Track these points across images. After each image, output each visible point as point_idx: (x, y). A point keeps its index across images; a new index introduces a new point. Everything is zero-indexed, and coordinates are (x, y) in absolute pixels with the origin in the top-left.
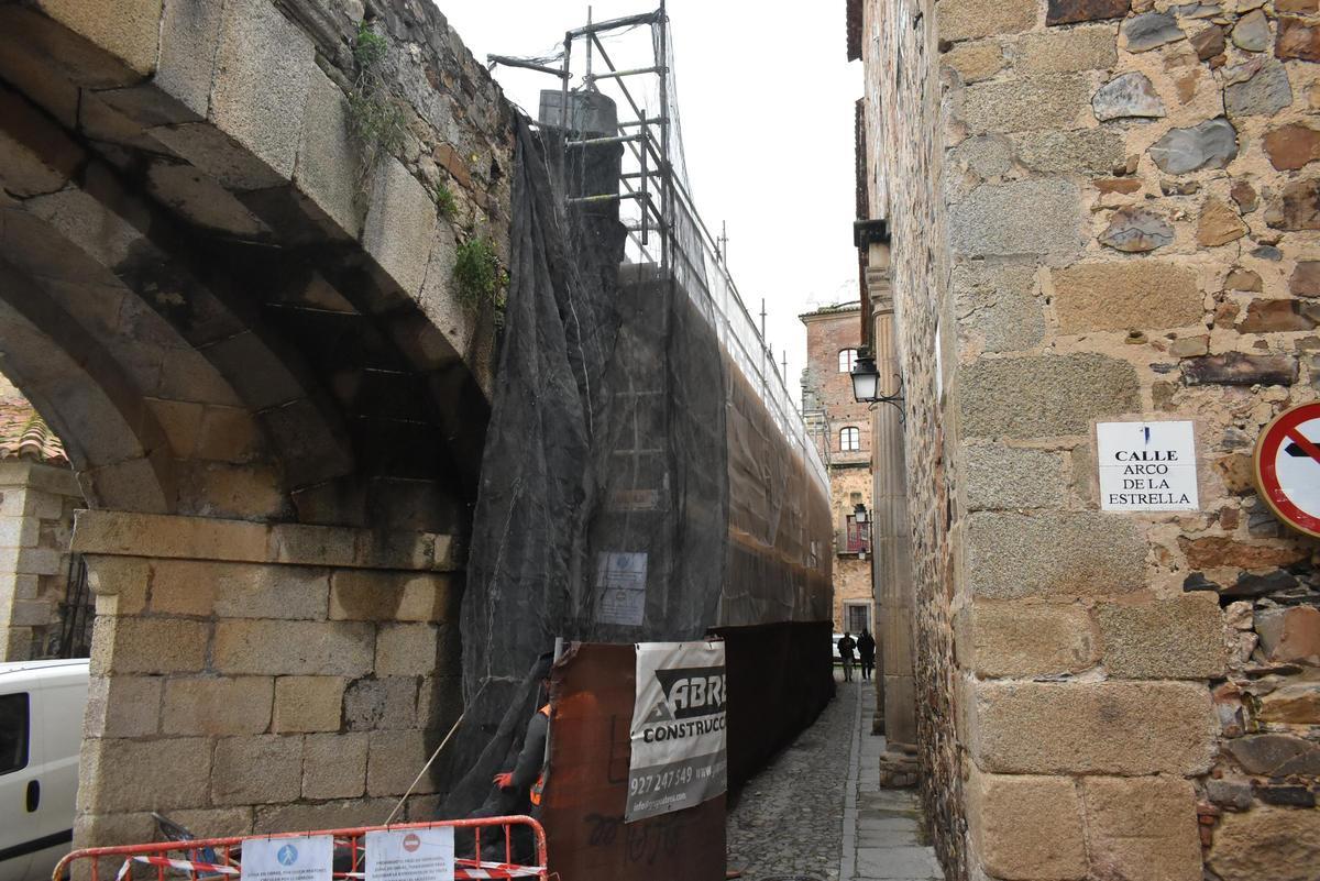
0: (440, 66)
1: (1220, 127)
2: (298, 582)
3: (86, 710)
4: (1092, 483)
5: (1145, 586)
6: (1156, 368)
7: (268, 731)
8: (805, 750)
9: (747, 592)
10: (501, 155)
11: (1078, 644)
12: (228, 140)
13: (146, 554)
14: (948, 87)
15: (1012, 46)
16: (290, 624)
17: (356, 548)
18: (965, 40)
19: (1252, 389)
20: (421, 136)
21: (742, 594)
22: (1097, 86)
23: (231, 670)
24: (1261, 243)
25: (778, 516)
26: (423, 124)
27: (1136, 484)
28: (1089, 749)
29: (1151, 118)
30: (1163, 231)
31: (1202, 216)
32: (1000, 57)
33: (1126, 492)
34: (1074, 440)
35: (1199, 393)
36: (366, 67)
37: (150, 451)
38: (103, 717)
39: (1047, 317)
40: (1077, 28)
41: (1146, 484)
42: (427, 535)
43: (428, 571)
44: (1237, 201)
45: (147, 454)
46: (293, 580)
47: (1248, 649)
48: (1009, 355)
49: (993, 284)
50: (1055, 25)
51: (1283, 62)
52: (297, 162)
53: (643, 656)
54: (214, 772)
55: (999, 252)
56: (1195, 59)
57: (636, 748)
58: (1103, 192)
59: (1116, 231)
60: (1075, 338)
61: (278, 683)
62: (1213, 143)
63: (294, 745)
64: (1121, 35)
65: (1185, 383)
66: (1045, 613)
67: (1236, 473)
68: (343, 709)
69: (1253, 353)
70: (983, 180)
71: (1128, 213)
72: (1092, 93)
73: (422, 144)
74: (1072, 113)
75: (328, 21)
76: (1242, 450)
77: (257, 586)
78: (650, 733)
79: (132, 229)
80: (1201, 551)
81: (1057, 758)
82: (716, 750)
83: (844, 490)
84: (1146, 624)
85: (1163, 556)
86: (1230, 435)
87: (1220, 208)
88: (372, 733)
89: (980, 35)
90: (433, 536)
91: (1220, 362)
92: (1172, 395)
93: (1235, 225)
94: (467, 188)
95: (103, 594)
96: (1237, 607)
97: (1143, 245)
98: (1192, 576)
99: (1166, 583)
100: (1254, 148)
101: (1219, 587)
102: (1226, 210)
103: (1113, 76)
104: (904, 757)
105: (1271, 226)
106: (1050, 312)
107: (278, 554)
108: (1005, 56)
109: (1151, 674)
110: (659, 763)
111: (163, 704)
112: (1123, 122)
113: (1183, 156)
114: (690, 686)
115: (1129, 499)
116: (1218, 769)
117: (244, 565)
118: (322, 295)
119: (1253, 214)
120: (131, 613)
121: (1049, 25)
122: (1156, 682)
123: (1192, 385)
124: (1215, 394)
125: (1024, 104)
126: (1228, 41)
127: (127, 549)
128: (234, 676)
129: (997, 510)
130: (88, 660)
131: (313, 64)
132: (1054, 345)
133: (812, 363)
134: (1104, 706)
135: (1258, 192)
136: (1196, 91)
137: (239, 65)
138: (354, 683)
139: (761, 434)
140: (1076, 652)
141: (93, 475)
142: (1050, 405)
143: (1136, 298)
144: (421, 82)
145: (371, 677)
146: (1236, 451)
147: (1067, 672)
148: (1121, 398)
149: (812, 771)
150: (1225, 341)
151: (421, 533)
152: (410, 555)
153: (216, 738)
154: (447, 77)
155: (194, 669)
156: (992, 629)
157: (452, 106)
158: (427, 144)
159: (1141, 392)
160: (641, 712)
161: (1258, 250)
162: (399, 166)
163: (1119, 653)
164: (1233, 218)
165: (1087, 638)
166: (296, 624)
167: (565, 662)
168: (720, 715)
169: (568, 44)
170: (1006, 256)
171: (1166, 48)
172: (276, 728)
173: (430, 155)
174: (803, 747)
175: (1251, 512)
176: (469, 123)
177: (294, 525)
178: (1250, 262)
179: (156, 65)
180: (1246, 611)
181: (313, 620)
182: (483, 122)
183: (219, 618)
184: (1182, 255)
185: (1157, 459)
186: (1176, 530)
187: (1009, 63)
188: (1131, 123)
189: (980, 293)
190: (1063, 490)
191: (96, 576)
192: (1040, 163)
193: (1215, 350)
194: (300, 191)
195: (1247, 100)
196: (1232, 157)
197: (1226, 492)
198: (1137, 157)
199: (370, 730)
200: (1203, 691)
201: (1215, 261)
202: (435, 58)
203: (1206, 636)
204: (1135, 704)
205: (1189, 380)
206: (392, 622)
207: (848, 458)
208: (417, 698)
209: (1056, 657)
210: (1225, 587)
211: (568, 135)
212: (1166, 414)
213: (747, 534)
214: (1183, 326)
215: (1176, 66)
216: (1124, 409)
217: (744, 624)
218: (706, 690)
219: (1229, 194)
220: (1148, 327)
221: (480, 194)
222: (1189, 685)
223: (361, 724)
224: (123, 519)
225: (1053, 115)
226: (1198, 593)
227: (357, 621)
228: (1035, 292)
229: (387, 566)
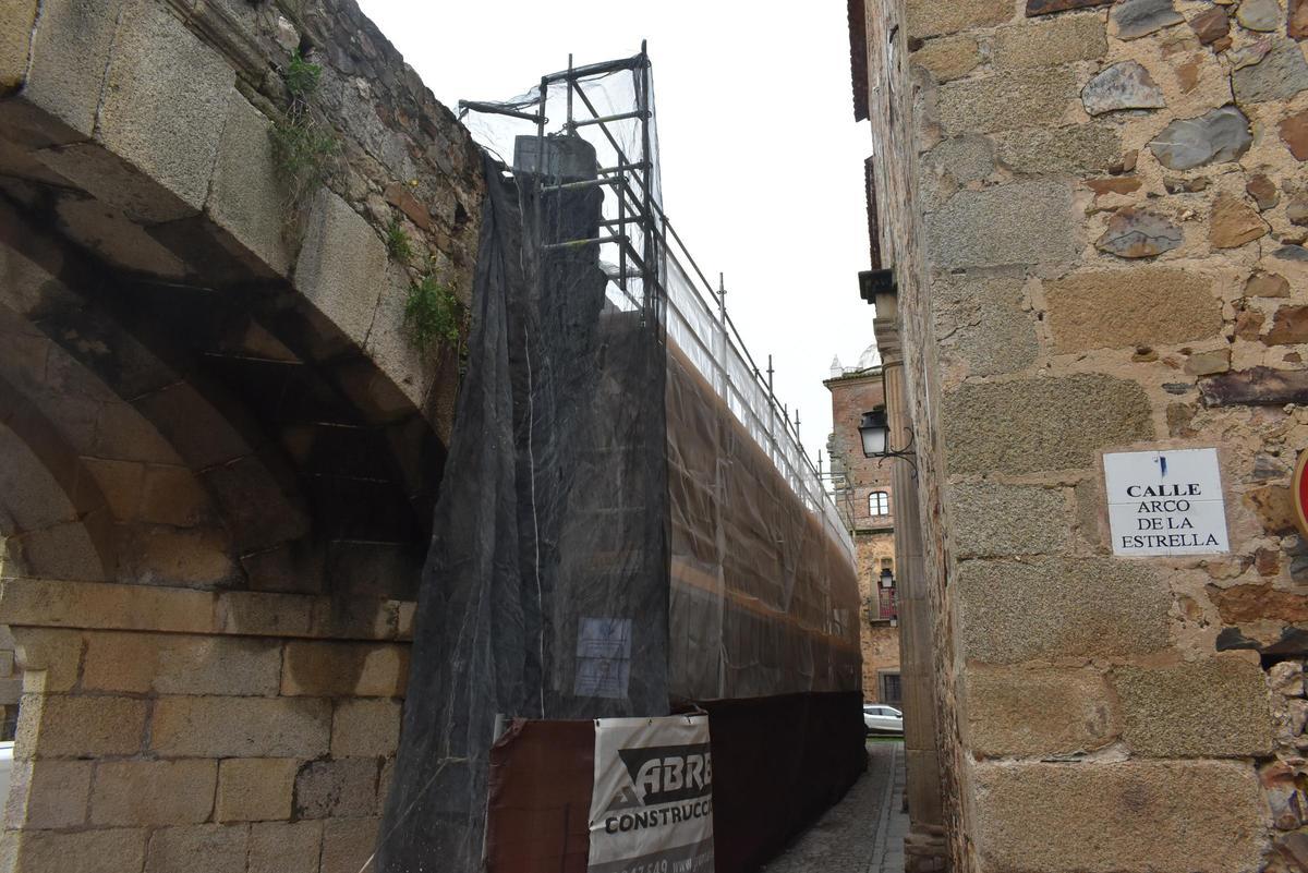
0: (394, 104)
1: (1229, 115)
2: (247, 654)
3: (7, 798)
4: (1101, 524)
5: (1170, 645)
6: (1170, 388)
7: (209, 820)
8: (828, 831)
9: (757, 662)
10: (468, 200)
11: (1093, 716)
12: (122, 163)
13: (79, 625)
14: (919, 88)
15: (989, 40)
16: (238, 700)
17: (312, 617)
18: (937, 37)
19: (1285, 409)
20: (370, 174)
21: (752, 663)
22: (1086, 77)
23: (170, 753)
24: (1285, 242)
25: (792, 581)
26: (372, 161)
27: (1153, 524)
28: (1112, 845)
29: (1149, 110)
30: (1169, 233)
31: (1214, 215)
32: (976, 53)
33: (1142, 533)
34: (1076, 475)
35: (1222, 416)
36: (299, 96)
37: (86, 514)
38: (24, 806)
39: (1040, 333)
40: (1060, 17)
41: (1165, 523)
42: (390, 602)
43: (392, 640)
44: (1253, 196)
45: (82, 517)
46: (242, 652)
47: (1299, 719)
48: (998, 379)
49: (977, 300)
50: (1036, 16)
51: (1297, 41)
52: (210, 191)
53: (604, 735)
54: (146, 868)
55: (982, 263)
56: (1196, 43)
57: (595, 842)
58: (1099, 193)
59: (1115, 235)
60: (1072, 357)
61: (222, 766)
62: (1221, 133)
63: (239, 835)
64: (1110, 22)
65: (1205, 405)
66: (1052, 680)
67: (1271, 508)
68: (295, 795)
69: (1282, 368)
70: (961, 186)
71: (1128, 215)
72: (1080, 85)
73: (370, 182)
74: (1060, 108)
75: (250, 45)
76: (1277, 481)
77: (201, 660)
78: (613, 822)
79: (40, 269)
80: (1236, 602)
81: (1073, 856)
82: (698, 839)
83: (875, 556)
84: (1174, 690)
85: (1190, 609)
86: (1260, 464)
87: (1234, 205)
88: (327, 821)
89: (953, 30)
90: (397, 603)
91: (1245, 379)
92: (1190, 419)
93: (1253, 224)
94: (426, 230)
95: (32, 670)
96: (1283, 669)
97: (1147, 250)
98: (1226, 632)
99: (1195, 641)
100: (1271, 137)
101: (1260, 644)
102: (1241, 207)
103: (1104, 66)
104: (931, 840)
105: (1296, 223)
106: (1043, 329)
107: (226, 624)
108: (982, 51)
109: (1183, 752)
110: (625, 857)
111: (92, 791)
112: (1117, 116)
113: (1186, 148)
114: (663, 768)
115: (1146, 541)
116: (1271, 869)
117: (189, 637)
118: (261, 343)
119: (1273, 211)
120: (60, 689)
121: (1029, 16)
122: (1189, 761)
123: (1213, 406)
124: (1241, 417)
125: (1004, 100)
126: (1233, 22)
127: (58, 620)
128: (173, 760)
129: (990, 558)
130: (12, 744)
131: (233, 89)
132: (1049, 366)
133: (837, 429)
134: (1127, 792)
135: (1278, 185)
136: (1199, 77)
137: (136, 84)
138: (308, 765)
139: (771, 494)
140: (1090, 725)
141: (22, 541)
142: (1047, 435)
143: (1143, 310)
144: (370, 119)
145: (327, 758)
146: (1271, 482)
147: (1081, 750)
148: (1132, 426)
149: (833, 854)
150: (1249, 356)
151: (384, 600)
152: (371, 624)
153: (152, 829)
154: (402, 115)
155: (129, 751)
156: (988, 699)
157: (408, 146)
158: (376, 182)
159: (1153, 416)
160: (600, 799)
161: (1282, 250)
162: (339, 202)
163: (1142, 726)
164: (1251, 215)
165: (1103, 709)
166: (244, 700)
167: (505, 742)
168: (702, 800)
169: (543, 88)
170: (990, 268)
171: (1162, 34)
172: (219, 816)
173: (379, 193)
174: (827, 826)
175: (1294, 554)
176: (428, 163)
177: (245, 593)
178: (1272, 264)
179: (25, 76)
180: (1295, 673)
181: (263, 696)
182: (446, 165)
183: (158, 694)
184: (1192, 258)
185: (1177, 493)
186: (1203, 578)
187: (985, 58)
188: (1126, 116)
189: (962, 310)
190: (1067, 533)
191: (23, 650)
192: (1025, 164)
193: (1238, 366)
194: (214, 222)
195: (1258, 85)
196: (1245, 148)
197: (1261, 531)
198: (1136, 152)
199: (323, 818)
200: (1247, 772)
201: (1233, 263)
202: (387, 95)
203: (1248, 704)
204: (1165, 788)
205: (1209, 401)
206: (351, 697)
207: (877, 523)
208: (378, 781)
209: (1067, 732)
210: (1266, 644)
211: (544, 180)
212: (1185, 442)
213: (755, 599)
214: (1198, 339)
215: (1174, 52)
216: (1135, 437)
217: (754, 695)
218: (684, 772)
219: (1244, 189)
220: (1158, 342)
221: (443, 239)
222: (1230, 764)
223: (314, 811)
224: (55, 587)
225: (1038, 111)
226: (1234, 652)
227: (311, 696)
228: (1025, 307)
229: (345, 637)
